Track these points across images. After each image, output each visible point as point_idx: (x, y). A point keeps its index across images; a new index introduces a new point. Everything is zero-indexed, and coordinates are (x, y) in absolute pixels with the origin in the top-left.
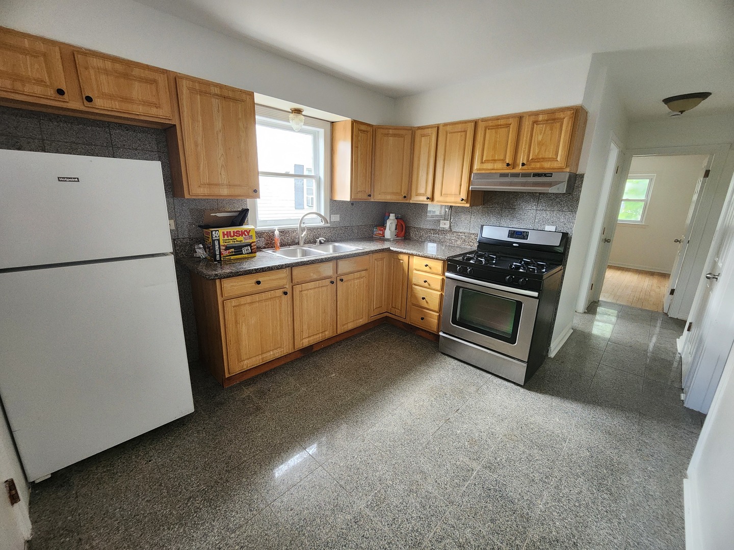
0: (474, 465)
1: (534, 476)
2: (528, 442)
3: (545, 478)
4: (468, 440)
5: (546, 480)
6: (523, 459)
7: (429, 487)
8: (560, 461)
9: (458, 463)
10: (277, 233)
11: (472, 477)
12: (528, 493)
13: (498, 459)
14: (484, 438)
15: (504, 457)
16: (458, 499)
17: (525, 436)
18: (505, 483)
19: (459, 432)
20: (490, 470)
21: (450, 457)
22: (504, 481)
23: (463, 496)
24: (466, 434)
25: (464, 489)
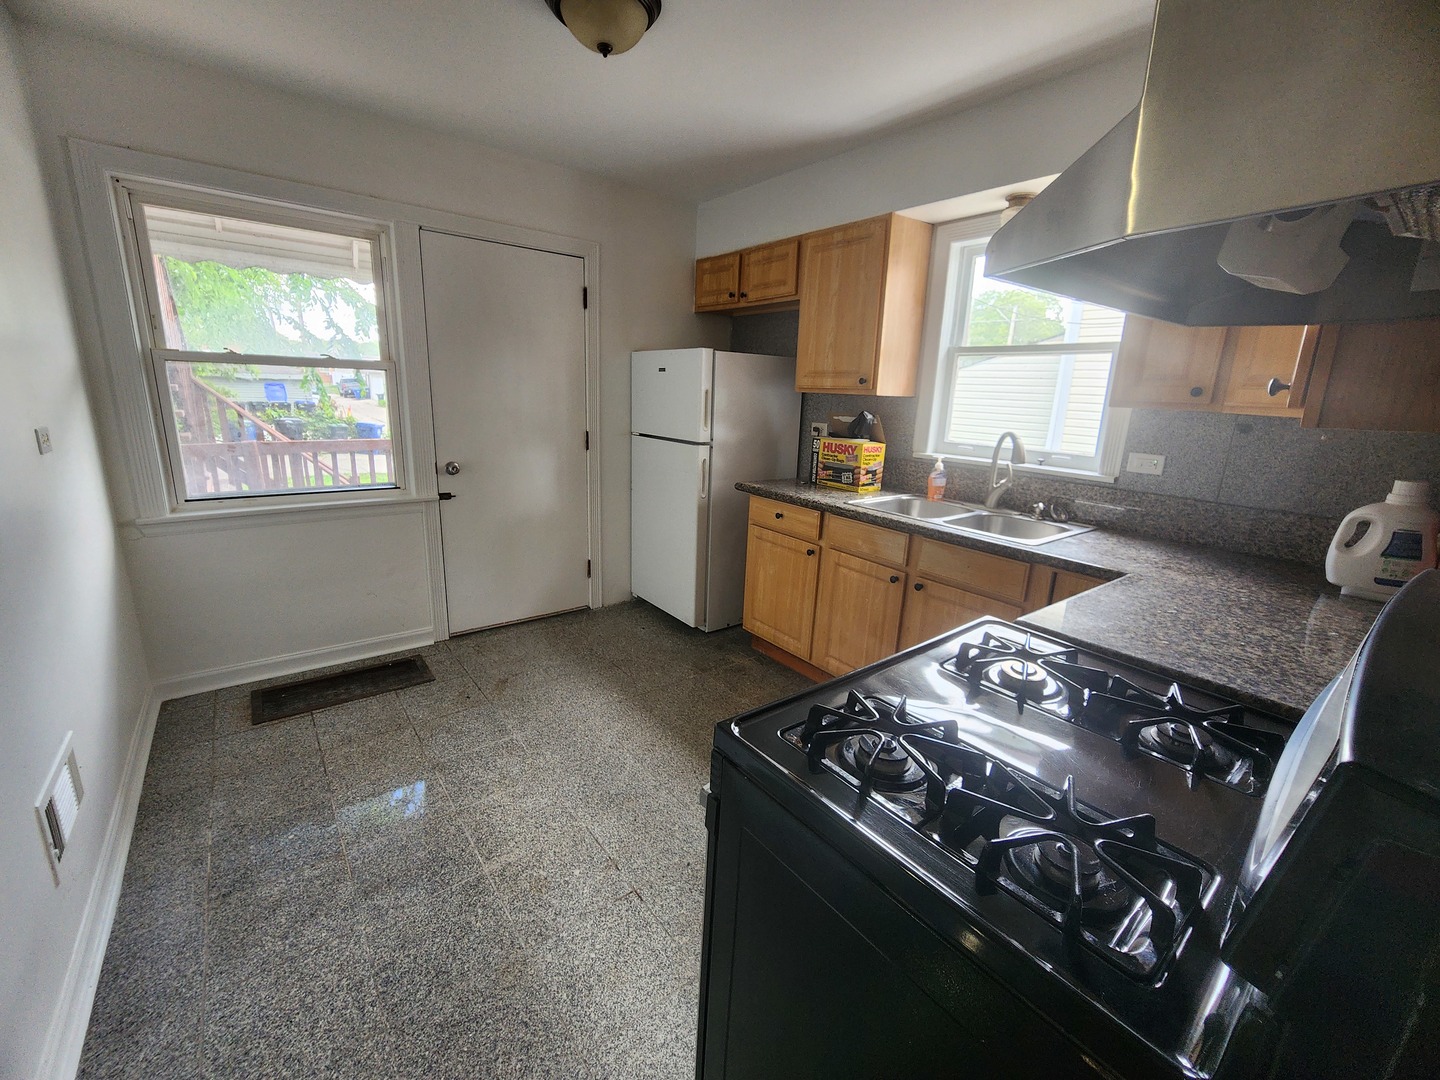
0: (495, 866)
1: (408, 956)
2: (479, 1008)
3: (388, 977)
4: (549, 879)
5: (384, 975)
6: (451, 960)
7: (498, 796)
8: (389, 1054)
9: (512, 844)
10: (940, 466)
11: (476, 852)
12: (393, 922)
13: (480, 911)
14: (540, 912)
15: (479, 924)
16: (460, 821)
17: (499, 1015)
18: (436, 894)
19: (577, 872)
20: (471, 886)
21: (529, 837)
22: (439, 896)
23: (459, 829)
24: (566, 882)
25: (467, 834)
